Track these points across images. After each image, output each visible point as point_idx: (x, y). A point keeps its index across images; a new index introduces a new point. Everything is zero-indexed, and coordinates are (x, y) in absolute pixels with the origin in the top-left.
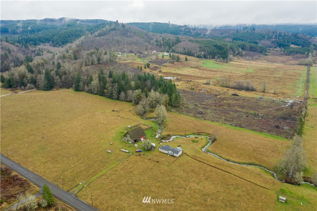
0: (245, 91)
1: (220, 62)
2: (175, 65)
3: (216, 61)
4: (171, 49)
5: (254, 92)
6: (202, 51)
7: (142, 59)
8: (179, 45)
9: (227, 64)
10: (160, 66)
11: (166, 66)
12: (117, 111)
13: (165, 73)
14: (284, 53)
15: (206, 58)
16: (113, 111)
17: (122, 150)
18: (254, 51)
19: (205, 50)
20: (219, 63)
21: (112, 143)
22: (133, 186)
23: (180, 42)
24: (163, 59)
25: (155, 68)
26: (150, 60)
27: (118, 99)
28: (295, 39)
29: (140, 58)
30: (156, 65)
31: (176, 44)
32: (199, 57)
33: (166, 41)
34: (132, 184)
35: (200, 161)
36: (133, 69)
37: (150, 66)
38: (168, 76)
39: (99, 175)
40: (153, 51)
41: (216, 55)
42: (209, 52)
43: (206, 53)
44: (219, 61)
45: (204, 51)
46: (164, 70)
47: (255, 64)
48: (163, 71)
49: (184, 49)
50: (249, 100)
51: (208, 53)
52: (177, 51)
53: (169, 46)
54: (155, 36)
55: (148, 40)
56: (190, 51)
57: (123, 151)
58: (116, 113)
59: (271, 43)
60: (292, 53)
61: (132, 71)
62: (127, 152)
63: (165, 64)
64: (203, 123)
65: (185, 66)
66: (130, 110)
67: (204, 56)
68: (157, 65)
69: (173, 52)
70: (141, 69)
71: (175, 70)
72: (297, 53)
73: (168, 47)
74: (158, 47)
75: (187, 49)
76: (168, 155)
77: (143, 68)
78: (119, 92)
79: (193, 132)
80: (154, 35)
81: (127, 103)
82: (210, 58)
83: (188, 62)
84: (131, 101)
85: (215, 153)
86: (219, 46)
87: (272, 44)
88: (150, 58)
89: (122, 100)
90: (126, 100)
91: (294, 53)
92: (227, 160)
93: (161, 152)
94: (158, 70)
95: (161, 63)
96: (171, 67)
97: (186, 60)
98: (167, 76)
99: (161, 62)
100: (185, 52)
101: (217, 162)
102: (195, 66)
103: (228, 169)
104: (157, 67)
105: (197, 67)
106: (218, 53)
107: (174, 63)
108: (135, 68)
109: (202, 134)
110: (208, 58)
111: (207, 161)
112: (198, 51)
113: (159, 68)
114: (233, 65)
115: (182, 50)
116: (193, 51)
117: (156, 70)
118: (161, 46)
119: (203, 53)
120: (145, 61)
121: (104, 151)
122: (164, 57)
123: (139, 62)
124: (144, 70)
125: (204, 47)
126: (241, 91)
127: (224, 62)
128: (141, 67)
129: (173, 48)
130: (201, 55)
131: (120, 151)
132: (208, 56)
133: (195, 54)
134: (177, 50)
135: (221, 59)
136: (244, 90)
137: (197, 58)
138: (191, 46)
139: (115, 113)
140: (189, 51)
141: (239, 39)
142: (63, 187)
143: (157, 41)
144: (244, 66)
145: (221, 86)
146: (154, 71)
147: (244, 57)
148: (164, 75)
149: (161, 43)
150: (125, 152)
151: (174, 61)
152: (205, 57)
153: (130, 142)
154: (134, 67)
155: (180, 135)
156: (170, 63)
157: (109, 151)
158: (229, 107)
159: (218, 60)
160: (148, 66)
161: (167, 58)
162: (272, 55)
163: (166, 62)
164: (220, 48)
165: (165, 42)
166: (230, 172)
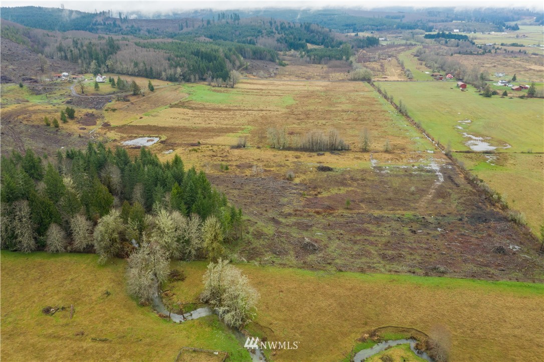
0: (332, 153)
1: (219, 87)
2: (132, 104)
3: (210, 85)
4: (103, 66)
5: (351, 155)
6: (176, 67)
7: (44, 96)
8: (119, 55)
9: (234, 90)
10: (99, 111)
11: (114, 110)
12: (63, 308)
13: (121, 129)
14: (310, 59)
15: (189, 81)
16: (47, 311)
18: (261, 59)
19: (181, 62)
20: (217, 88)
23: (118, 48)
24: (99, 92)
25: (90, 119)
26: (69, 99)
28: (309, 33)
29: (37, 94)
30: (90, 111)
31: (112, 54)
32: (172, 79)
33: (85, 48)
36: (34, 130)
37: (76, 115)
38: (136, 137)
40: (61, 72)
41: (204, 73)
42: (191, 68)
43: (186, 69)
44: (217, 85)
45: (180, 67)
46: (115, 120)
47: (283, 85)
48: (113, 124)
49: (136, 65)
50: (363, 178)
51: (190, 70)
52: (120, 69)
53: (97, 59)
54: (51, 36)
55: (36, 46)
56: (151, 68)
58: (64, 321)
59: (276, 42)
60: (323, 59)
61: (33, 136)
63: (108, 105)
64: (347, 285)
65: (157, 103)
66: (108, 294)
67: (182, 77)
68: (91, 108)
69: (108, 71)
70: (57, 126)
71: (141, 118)
72: (330, 59)
73: (94, 61)
74: (66, 62)
75: (142, 65)
77: (60, 123)
78: (40, 230)
79: (359, 336)
80: (48, 35)
82: (195, 82)
83: (157, 93)
84: (89, 250)
86: (206, 54)
87: (278, 43)
88: (63, 92)
89: (58, 253)
90: (69, 249)
91: (325, 58)
94: (99, 122)
95: (98, 103)
96: (126, 109)
97: (152, 89)
98: (131, 138)
99: (98, 101)
100: (139, 70)
102: (176, 102)
104: (92, 115)
105: (182, 105)
106: (208, 69)
107: (129, 101)
108: (38, 127)
109: (383, 333)
110: (193, 80)
112: (167, 67)
113: (98, 117)
114: (247, 92)
115: (132, 68)
116: (157, 68)
117: (95, 124)
118: (74, 60)
119: (179, 70)
120: (55, 101)
122: (98, 87)
123: (40, 107)
124: (65, 126)
125: (177, 56)
126: (323, 154)
127: (227, 87)
128: (55, 122)
129: (109, 63)
130: (177, 76)
132: (192, 77)
133: (163, 73)
134: (119, 67)
135: (220, 80)
136: (327, 150)
137: (170, 83)
138: (147, 56)
139: (58, 319)
140: (148, 69)
141: (218, 37)
143: (60, 49)
144: (269, 92)
145: (273, 147)
146: (91, 127)
147: (254, 74)
148: (125, 135)
149: (73, 52)
151: (127, 96)
152: (186, 79)
154: (36, 123)
156: (118, 100)
159: (213, 84)
160: (71, 114)
161: (106, 88)
162: (291, 64)
163: (109, 100)
164: (208, 57)
165: (85, 52)
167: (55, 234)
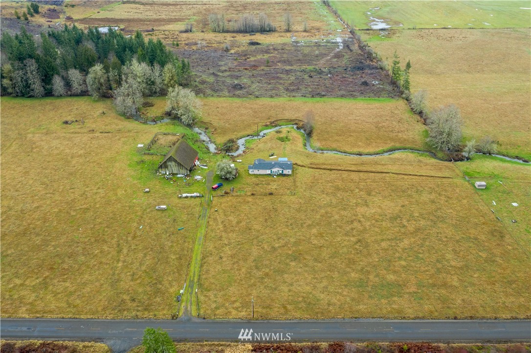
0: (261, 34)
5: (277, 34)
11: (73, 6)
12: (76, 121)
13: (82, 21)
17: (184, 195)
21: (148, 190)
22: (280, 251)
25: (53, 14)
27: (49, 94)
30: (51, 7)
34: (274, 249)
35: (331, 170)
37: (40, 10)
39: (196, 259)
48: (75, 17)
50: (282, 48)
57: (187, 197)
58: (79, 126)
62: (197, 197)
64: (261, 103)
66: (103, 113)
70: (27, 19)
71: (99, 12)
76: (275, 177)
77: (28, 16)
79: (264, 124)
81: (75, 99)
85: (331, 149)
89: (61, 96)
90: (69, 93)
92: (358, 154)
93: (256, 176)
94: (62, 16)
101: (353, 163)
103: (379, 168)
104: (54, 10)
105: (133, 1)
108: (11, 19)
109: (279, 122)
111: (339, 165)
113: (60, 12)
117: (58, 17)
121: (148, 210)
124: (33, 19)
131: (182, 199)
136: (257, 31)
139: (75, 126)
142: (155, 315)
145: (214, 31)
146: (56, 20)
150: (191, 197)
153: (179, 176)
155: (248, 136)
157: (162, 207)
158: (268, 66)
160: (36, 10)
166: (386, 171)
167: (58, 83)
